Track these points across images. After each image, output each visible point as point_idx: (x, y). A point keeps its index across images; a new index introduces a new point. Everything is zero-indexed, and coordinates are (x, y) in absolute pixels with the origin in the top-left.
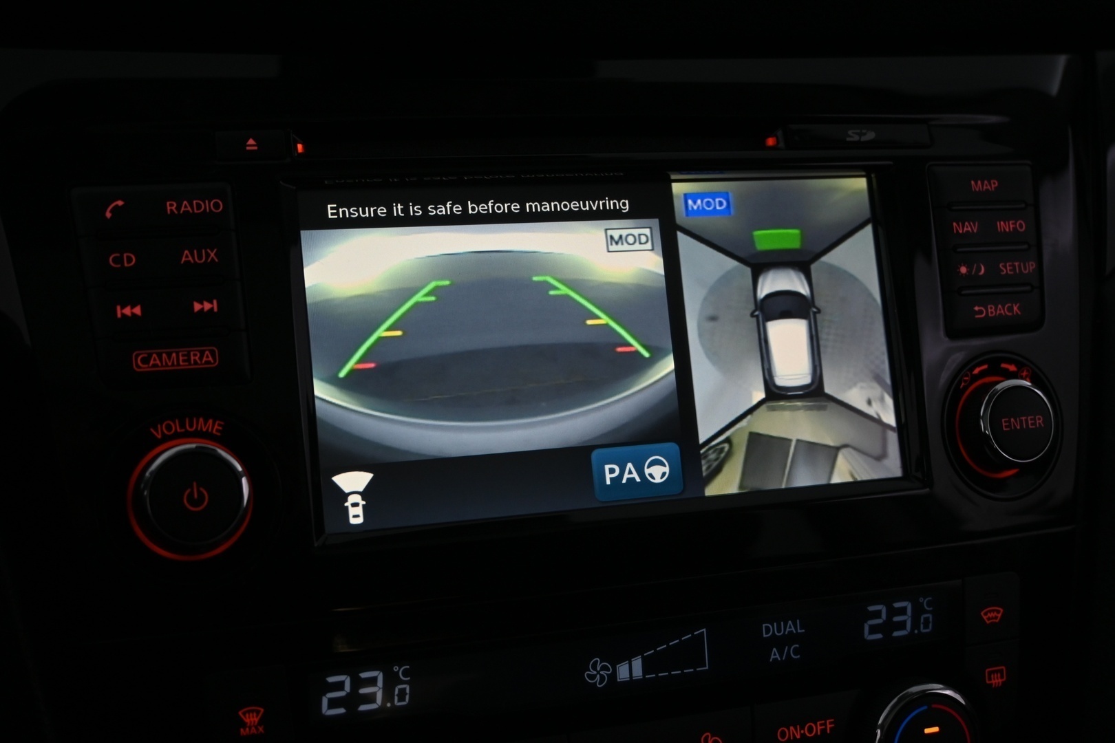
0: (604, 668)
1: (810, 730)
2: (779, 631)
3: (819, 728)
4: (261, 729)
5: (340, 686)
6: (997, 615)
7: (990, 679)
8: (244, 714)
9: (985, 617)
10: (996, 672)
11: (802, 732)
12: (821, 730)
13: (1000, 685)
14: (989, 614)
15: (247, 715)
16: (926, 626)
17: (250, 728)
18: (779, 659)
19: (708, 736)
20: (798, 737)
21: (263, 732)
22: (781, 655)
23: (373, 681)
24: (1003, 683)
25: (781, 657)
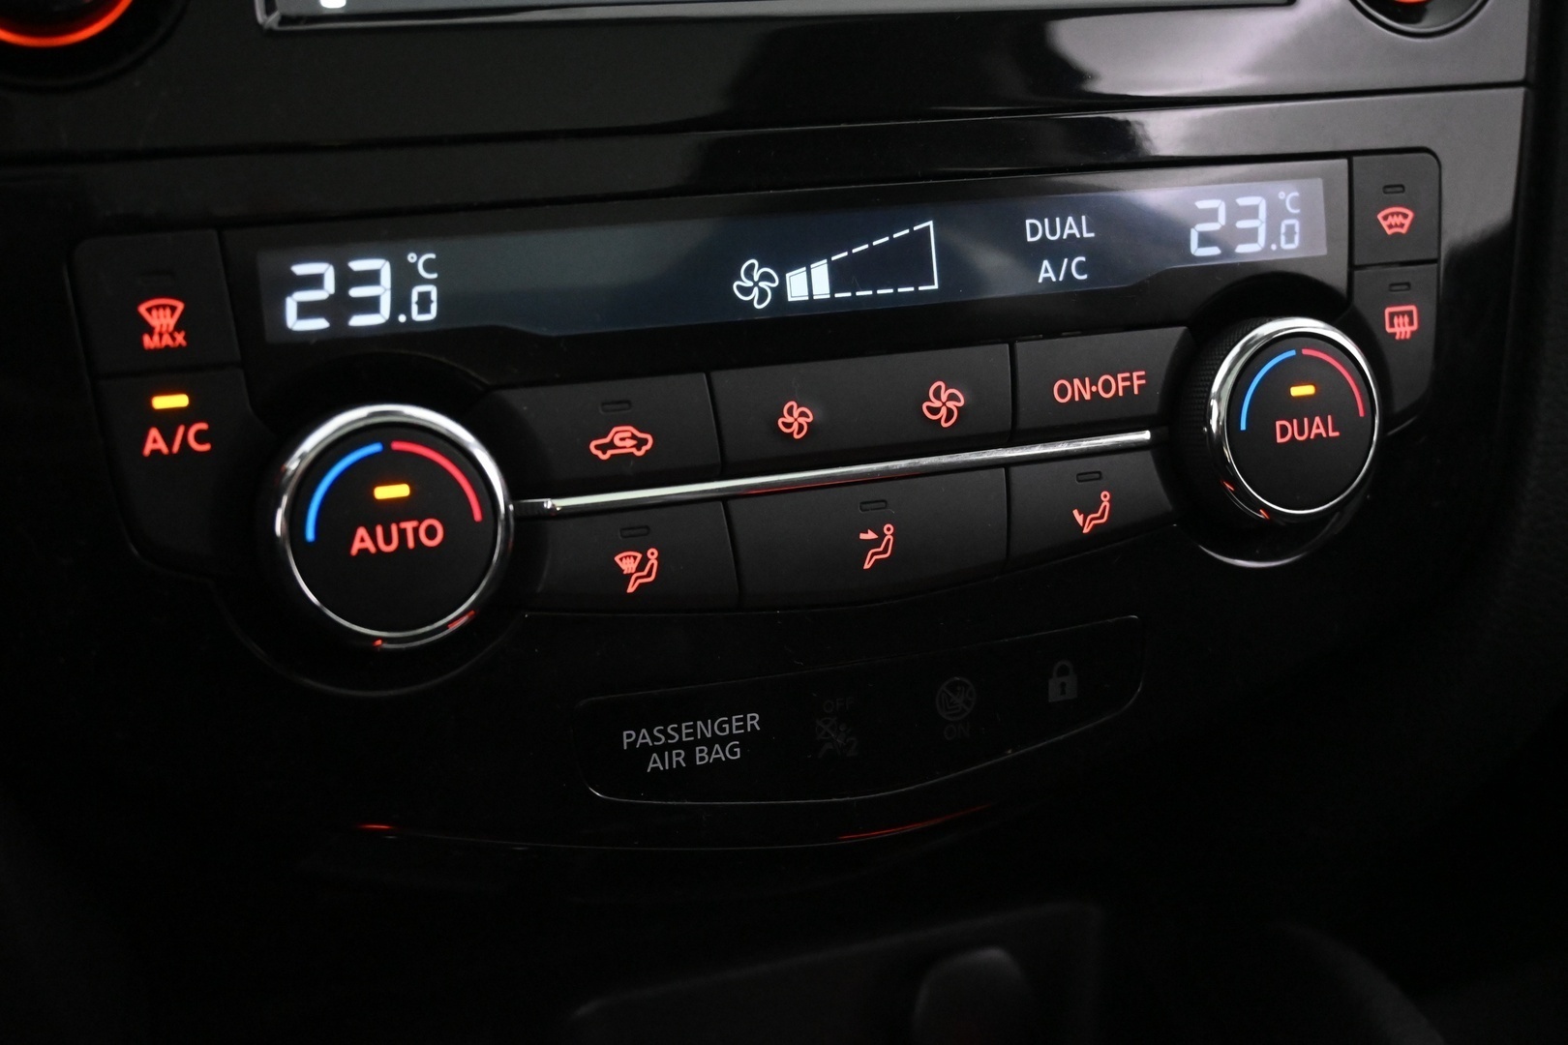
0: (765, 277)
1: (1107, 387)
2: (1053, 232)
3: (1121, 384)
4: (180, 338)
5: (315, 281)
6: (1403, 221)
7: (1392, 325)
8: (149, 310)
9: (1384, 224)
10: (1403, 313)
11: (1094, 389)
12: (1124, 388)
13: (1408, 336)
14: (1390, 218)
15: (154, 312)
16: (1290, 240)
17: (161, 335)
18: (1054, 279)
19: (939, 387)
20: (1087, 397)
21: (184, 343)
22: (1057, 272)
23: (372, 278)
24: (1412, 333)
25: (1057, 276)
